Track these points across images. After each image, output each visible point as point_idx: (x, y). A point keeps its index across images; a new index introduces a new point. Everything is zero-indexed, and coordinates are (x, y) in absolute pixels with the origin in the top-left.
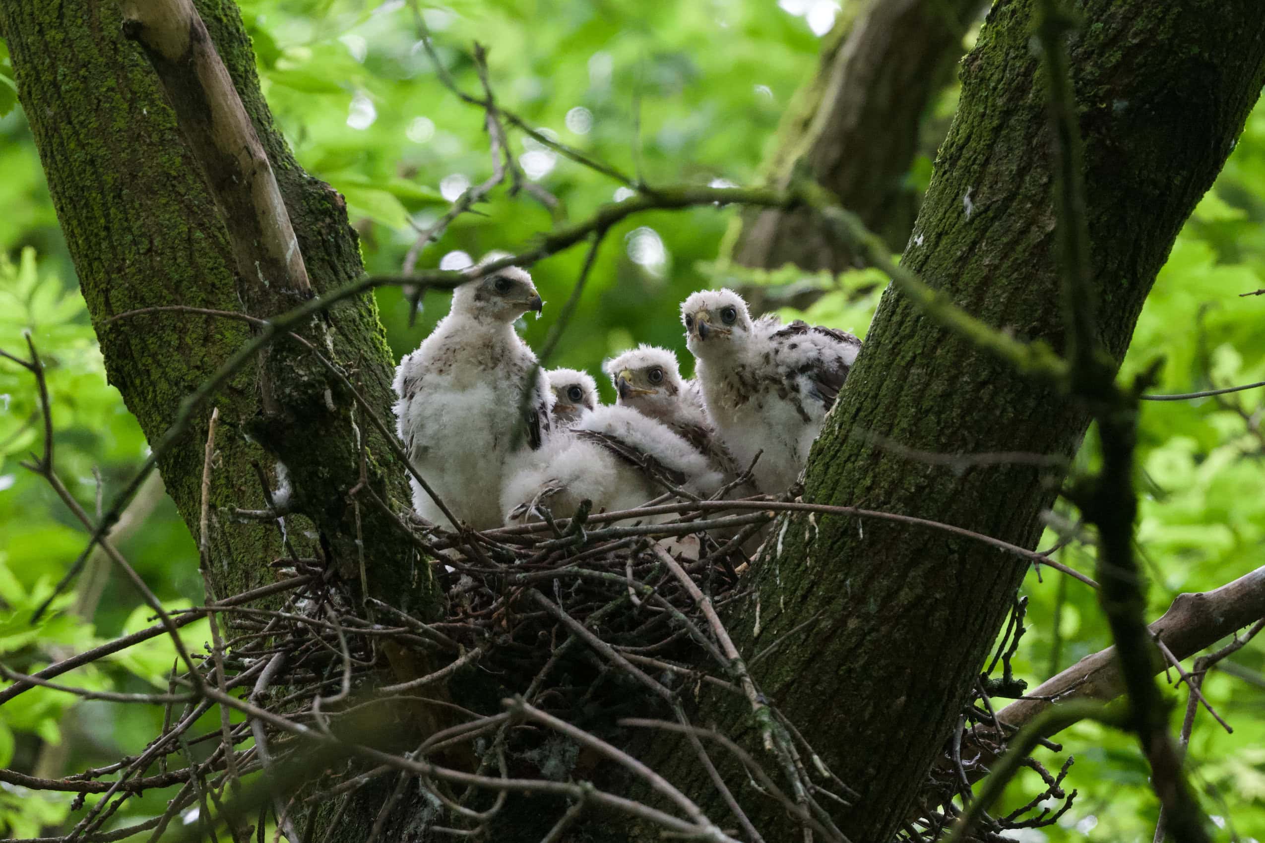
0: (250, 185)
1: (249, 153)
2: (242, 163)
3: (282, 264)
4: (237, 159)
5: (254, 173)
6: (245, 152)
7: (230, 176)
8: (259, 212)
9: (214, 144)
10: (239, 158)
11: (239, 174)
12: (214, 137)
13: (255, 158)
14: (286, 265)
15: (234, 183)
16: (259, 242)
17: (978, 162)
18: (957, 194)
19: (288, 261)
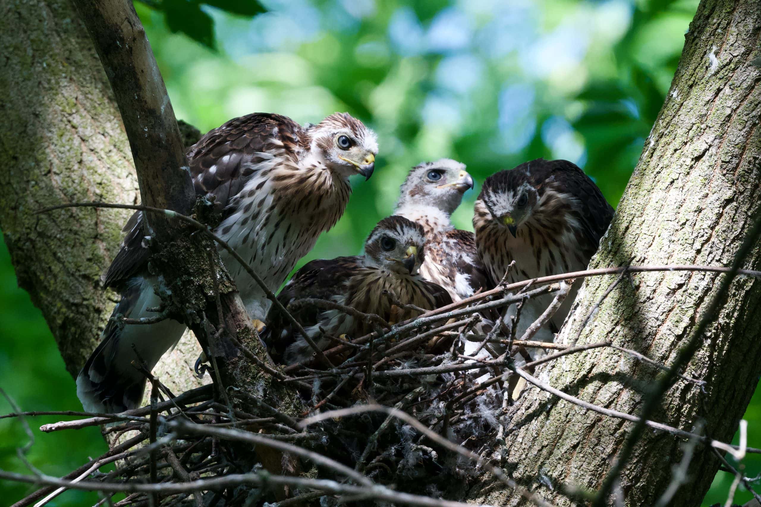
0: (131, 48)
1: (130, 23)
2: (125, 30)
3: (158, 114)
4: (120, 27)
5: (134, 39)
6: (126, 23)
7: (115, 42)
8: (138, 71)
9: (101, 16)
10: (122, 27)
11: (122, 40)
12: (101, 9)
13: (134, 28)
14: (160, 114)
15: (118, 47)
16: (138, 96)
17: (721, 26)
18: (705, 53)
19: (163, 111)
